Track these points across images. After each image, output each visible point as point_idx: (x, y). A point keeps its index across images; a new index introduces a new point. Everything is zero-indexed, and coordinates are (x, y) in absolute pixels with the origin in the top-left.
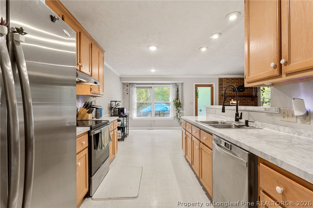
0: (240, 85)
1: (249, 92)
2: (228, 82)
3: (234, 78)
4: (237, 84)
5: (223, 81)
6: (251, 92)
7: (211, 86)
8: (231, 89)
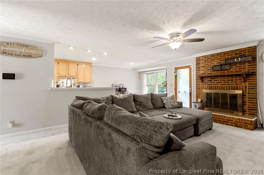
1: (239, 69)
2: (206, 60)
3: (214, 54)
4: (219, 60)
6: (243, 69)
8: (210, 68)
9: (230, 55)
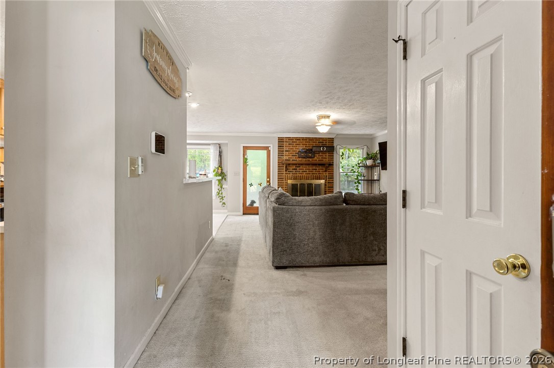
0: (308, 148)
2: (291, 143)
3: (299, 138)
4: (304, 146)
5: (283, 142)
6: (324, 158)
7: (267, 148)
8: (295, 153)
9: (314, 142)
